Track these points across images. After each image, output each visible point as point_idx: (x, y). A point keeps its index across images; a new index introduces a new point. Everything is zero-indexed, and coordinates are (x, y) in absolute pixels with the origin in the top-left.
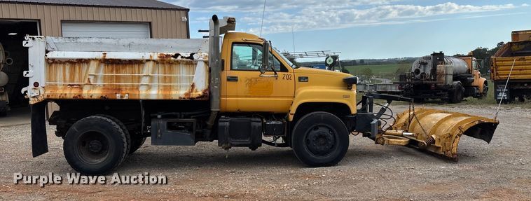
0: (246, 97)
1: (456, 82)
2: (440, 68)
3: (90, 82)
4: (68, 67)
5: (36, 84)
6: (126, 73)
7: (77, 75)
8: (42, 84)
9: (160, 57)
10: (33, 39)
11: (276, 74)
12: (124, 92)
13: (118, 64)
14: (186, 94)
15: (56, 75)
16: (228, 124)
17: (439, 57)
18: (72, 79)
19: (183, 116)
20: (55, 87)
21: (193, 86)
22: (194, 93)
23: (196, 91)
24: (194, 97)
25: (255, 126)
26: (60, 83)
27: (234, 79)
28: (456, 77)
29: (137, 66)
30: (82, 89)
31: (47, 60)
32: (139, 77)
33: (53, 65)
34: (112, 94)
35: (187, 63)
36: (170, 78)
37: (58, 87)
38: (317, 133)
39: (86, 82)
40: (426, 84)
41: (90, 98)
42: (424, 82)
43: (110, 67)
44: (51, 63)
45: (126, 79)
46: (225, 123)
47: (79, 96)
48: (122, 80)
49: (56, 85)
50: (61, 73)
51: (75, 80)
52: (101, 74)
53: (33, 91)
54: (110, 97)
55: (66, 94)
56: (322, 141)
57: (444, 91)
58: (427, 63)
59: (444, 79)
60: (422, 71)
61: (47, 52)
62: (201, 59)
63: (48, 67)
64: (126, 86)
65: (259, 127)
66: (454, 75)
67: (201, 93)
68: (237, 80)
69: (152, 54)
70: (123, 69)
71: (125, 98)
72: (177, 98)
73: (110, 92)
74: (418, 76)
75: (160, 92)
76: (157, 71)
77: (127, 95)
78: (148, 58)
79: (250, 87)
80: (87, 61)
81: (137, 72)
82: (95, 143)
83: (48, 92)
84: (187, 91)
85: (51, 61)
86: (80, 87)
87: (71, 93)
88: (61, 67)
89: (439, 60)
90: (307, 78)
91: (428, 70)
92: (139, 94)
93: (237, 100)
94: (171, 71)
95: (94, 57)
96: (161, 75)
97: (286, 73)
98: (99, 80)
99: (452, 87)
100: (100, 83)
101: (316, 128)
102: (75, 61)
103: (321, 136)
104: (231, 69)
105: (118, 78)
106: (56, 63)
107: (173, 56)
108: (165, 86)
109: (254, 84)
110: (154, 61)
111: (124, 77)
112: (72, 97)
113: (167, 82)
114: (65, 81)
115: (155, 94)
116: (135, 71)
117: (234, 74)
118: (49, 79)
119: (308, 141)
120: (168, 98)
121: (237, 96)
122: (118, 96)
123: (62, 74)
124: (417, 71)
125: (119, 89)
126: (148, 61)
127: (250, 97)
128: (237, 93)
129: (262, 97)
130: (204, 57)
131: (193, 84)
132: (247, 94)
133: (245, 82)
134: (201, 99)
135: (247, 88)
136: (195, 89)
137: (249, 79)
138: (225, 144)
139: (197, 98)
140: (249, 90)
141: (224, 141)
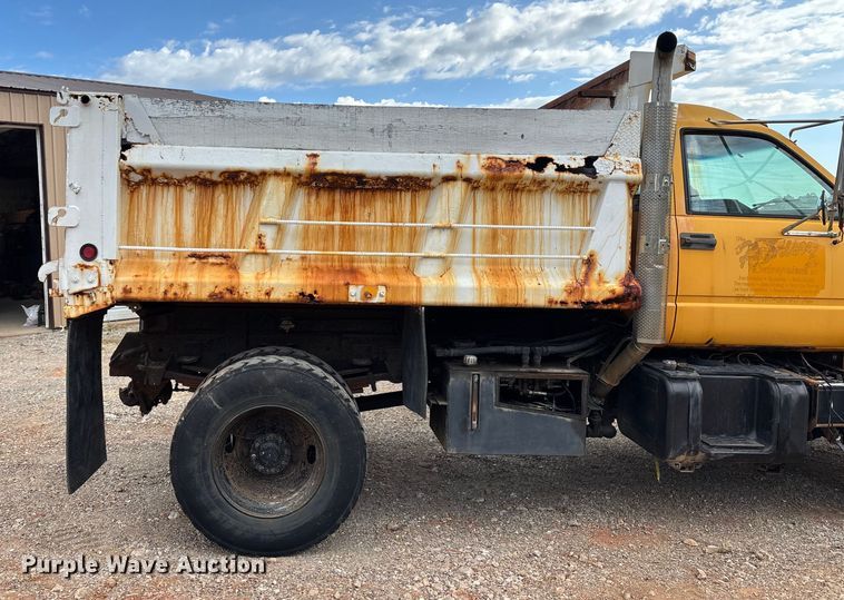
0: (739, 298)
3: (261, 245)
4: (190, 196)
5: (89, 252)
6: (374, 217)
7: (219, 224)
8: (107, 251)
9: (489, 168)
10: (85, 100)
12: (371, 280)
13: (352, 189)
14: (570, 291)
15: (150, 222)
16: (697, 388)
18: (204, 235)
19: (538, 360)
20: (146, 261)
21: (590, 262)
22: (594, 286)
23: (601, 280)
24: (594, 298)
25: (787, 399)
26: (163, 247)
27: (706, 243)
29: (407, 197)
30: (234, 268)
31: (126, 173)
32: (414, 233)
33: (144, 190)
34: (334, 287)
35: (572, 190)
36: (511, 236)
37: (158, 261)
39: (251, 245)
41: (263, 298)
43: (324, 199)
44: (138, 181)
45: (373, 237)
46: (687, 384)
47: (231, 291)
48: (361, 242)
49: (151, 254)
50: (169, 215)
51: (213, 241)
52: (296, 221)
53: (77, 274)
54: (329, 297)
55: (186, 286)
61: (126, 146)
62: (619, 174)
63: (127, 197)
64: (371, 259)
67: (615, 286)
68: (712, 246)
69: (462, 158)
70: (363, 205)
71: (376, 300)
72: (541, 302)
73: (326, 280)
75: (486, 283)
76: (470, 214)
77: (382, 290)
78: (450, 170)
79: (753, 268)
80: (254, 179)
81: (407, 216)
82: (269, 443)
83: (127, 278)
84: (569, 280)
85: (136, 178)
86: (229, 262)
87: (201, 284)
88: (167, 197)
92: (419, 289)
93: (713, 308)
94: (513, 213)
95: (280, 166)
96: (483, 226)
98: (288, 240)
100: (291, 249)
102: (215, 177)
104: (689, 211)
105: (348, 236)
106: (154, 182)
107: (529, 165)
108: (494, 262)
109: (765, 260)
110: (468, 180)
111: (367, 232)
112: (204, 295)
113: (500, 250)
114: (179, 242)
115: (467, 287)
116: (402, 213)
117: (700, 225)
118: (129, 235)
120: (510, 301)
121: (711, 297)
122: (355, 295)
123: (171, 219)
125: (352, 272)
126: (448, 179)
127: (749, 299)
128: (712, 288)
129: (788, 301)
130: (628, 169)
131: (591, 256)
132: (742, 290)
133: (738, 253)
134: (616, 306)
135: (745, 272)
136: (596, 272)
137: (747, 243)
138: (688, 454)
139: (606, 302)
140: (749, 278)
141: (685, 444)
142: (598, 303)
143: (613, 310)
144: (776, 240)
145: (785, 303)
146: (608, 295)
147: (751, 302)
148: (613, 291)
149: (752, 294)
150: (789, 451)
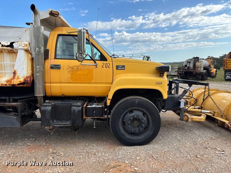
0: (69, 83)
1: (205, 71)
2: (198, 64)
11: (95, 62)
14: (7, 81)
17: (196, 59)
21: (15, 73)
22: (15, 80)
23: (18, 78)
24: (15, 83)
27: (57, 67)
28: (205, 69)
35: (8, 52)
38: (132, 116)
40: (191, 72)
42: (190, 71)
56: (136, 123)
57: (199, 75)
58: (190, 62)
59: (199, 69)
60: (188, 66)
62: (21, 47)
65: (79, 111)
66: (204, 68)
67: (22, 80)
68: (60, 68)
74: (186, 68)
79: (72, 74)
89: (197, 60)
90: (124, 66)
91: (191, 66)
93: (61, 86)
97: (105, 62)
99: (203, 73)
101: (131, 111)
103: (135, 119)
104: (55, 58)
109: (75, 72)
117: (57, 62)
119: (124, 123)
121: (61, 83)
124: (186, 66)
127: (72, 83)
128: (60, 80)
129: (83, 83)
130: (24, 46)
131: (15, 71)
132: (69, 80)
133: (67, 70)
134: (22, 86)
135: (70, 75)
136: (17, 76)
137: (71, 67)
138: (48, 126)
139: (18, 84)
140: (71, 77)
141: (46, 124)
142: (16, 85)
143: (21, 87)
144: (79, 66)
145: (82, 84)
146: (19, 83)
147: (72, 84)
148: (20, 81)
149: (72, 81)
150: (76, 125)
